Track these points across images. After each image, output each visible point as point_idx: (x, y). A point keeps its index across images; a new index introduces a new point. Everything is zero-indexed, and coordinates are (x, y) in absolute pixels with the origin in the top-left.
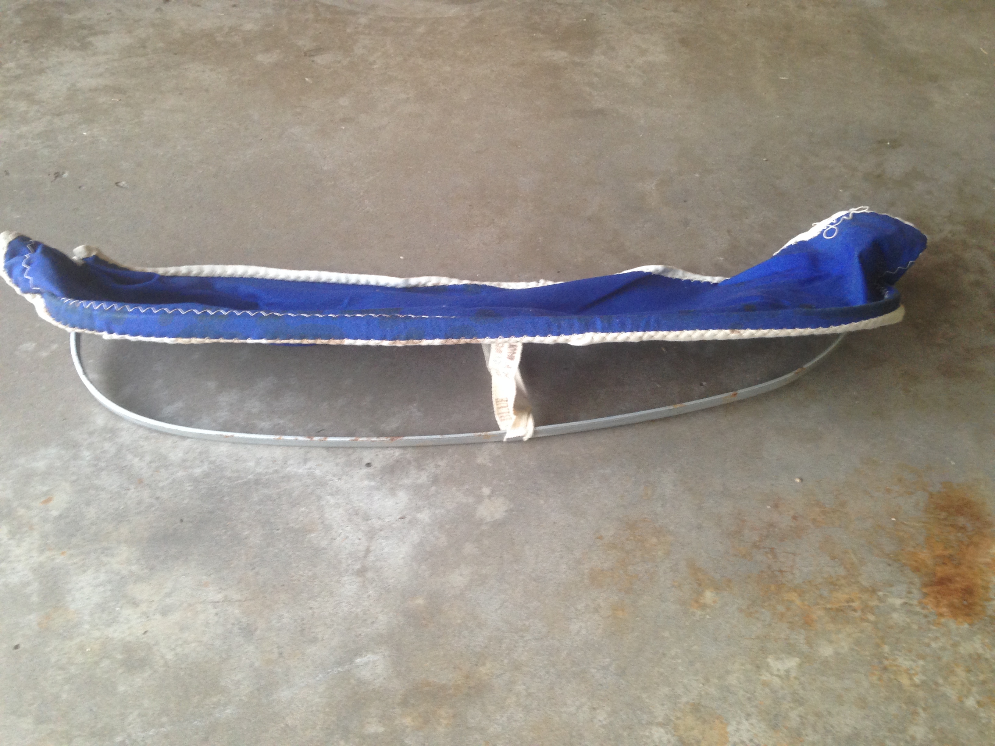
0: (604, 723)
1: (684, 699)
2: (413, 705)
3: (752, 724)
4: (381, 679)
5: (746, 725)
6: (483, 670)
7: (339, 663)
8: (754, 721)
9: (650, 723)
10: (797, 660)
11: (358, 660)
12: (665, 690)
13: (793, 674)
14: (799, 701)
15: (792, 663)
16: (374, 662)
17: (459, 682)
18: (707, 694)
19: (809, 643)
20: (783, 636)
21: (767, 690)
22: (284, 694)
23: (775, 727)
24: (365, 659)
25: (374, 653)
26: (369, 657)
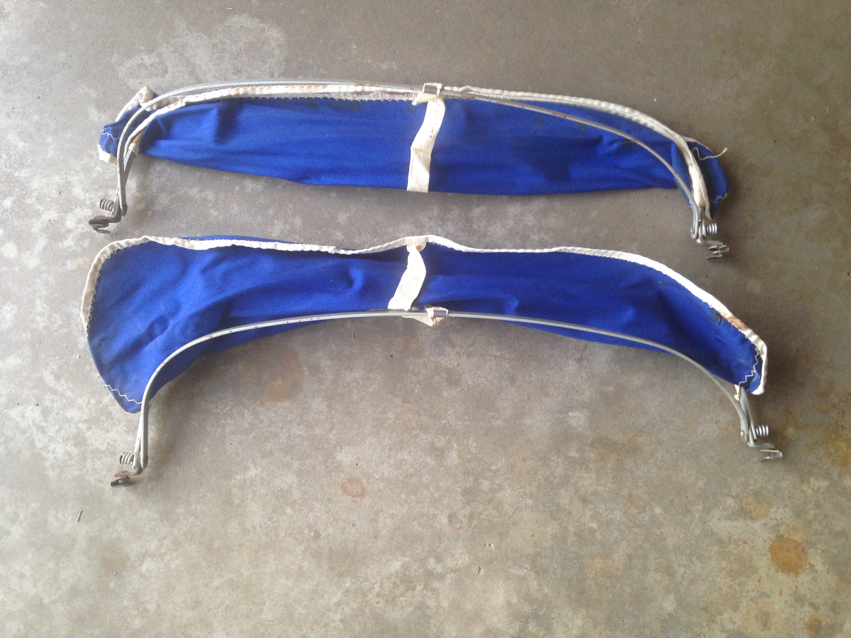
0: (701, 487)
1: (751, 487)
2: (597, 448)
3: (785, 511)
4: (582, 428)
5: (782, 510)
6: (640, 439)
7: (560, 412)
8: (787, 510)
9: (727, 495)
10: (828, 483)
11: (570, 414)
12: (743, 480)
13: (821, 490)
14: (818, 506)
15: (824, 484)
16: (579, 417)
17: (625, 442)
18: (766, 488)
19: (840, 475)
20: (826, 467)
21: (802, 495)
22: (528, 421)
23: (798, 516)
24: (574, 414)
25: (579, 411)
26: (576, 414)
